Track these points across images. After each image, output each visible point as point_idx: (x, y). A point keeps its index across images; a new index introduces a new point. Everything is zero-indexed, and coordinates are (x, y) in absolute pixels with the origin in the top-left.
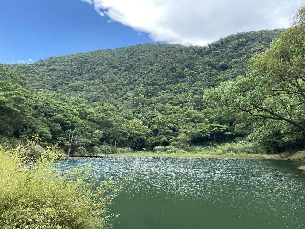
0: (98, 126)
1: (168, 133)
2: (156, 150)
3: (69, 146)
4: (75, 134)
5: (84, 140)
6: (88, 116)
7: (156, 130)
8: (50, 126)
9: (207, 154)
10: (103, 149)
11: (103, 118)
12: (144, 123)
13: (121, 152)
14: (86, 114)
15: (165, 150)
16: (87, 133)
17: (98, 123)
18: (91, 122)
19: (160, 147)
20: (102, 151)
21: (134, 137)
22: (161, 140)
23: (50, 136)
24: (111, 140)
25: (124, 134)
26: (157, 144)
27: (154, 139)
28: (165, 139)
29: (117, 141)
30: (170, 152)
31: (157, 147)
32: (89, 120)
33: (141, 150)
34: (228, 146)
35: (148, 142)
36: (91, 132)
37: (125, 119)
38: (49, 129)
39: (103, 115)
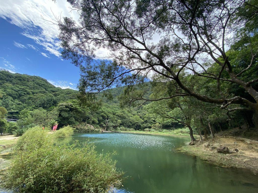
0: (120, 118)
1: (152, 123)
2: (145, 130)
3: (105, 127)
4: (109, 121)
5: (112, 124)
6: (116, 114)
7: (146, 121)
8: (98, 118)
9: (169, 133)
10: (121, 129)
11: (122, 115)
12: (141, 117)
13: (129, 130)
14: (116, 113)
15: (150, 131)
16: (114, 121)
17: (120, 117)
18: (117, 117)
19: (147, 129)
20: (120, 129)
21: (135, 124)
22: (148, 126)
23: (97, 122)
24: (125, 125)
25: (131, 122)
26: (146, 128)
27: (145, 125)
28: (150, 125)
29: (127, 125)
30: (152, 132)
31: (146, 129)
32: (117, 115)
33: (138, 130)
34: (180, 130)
35: (142, 126)
36: (116, 121)
37: (132, 115)
38: (97, 119)
39: (122, 113)
